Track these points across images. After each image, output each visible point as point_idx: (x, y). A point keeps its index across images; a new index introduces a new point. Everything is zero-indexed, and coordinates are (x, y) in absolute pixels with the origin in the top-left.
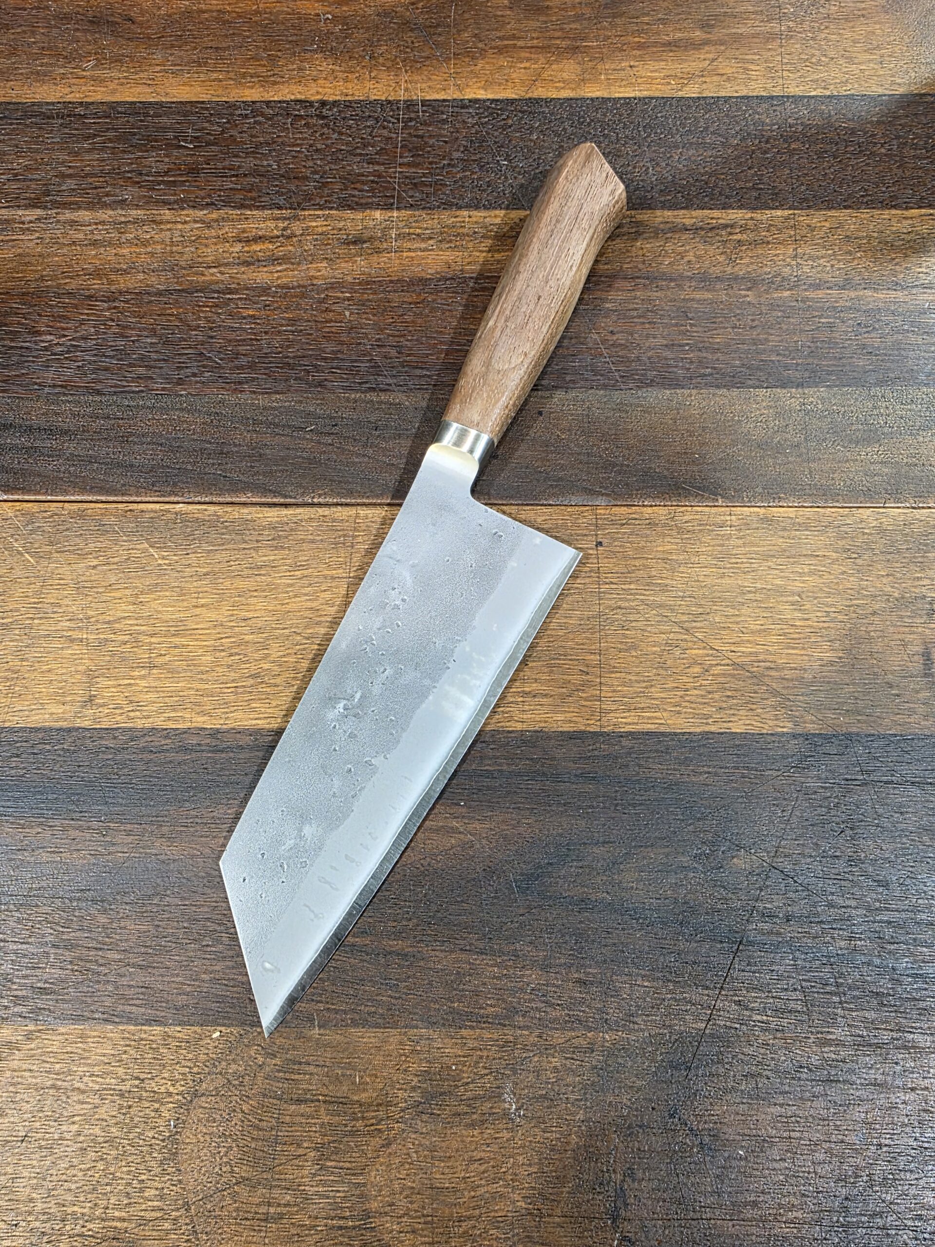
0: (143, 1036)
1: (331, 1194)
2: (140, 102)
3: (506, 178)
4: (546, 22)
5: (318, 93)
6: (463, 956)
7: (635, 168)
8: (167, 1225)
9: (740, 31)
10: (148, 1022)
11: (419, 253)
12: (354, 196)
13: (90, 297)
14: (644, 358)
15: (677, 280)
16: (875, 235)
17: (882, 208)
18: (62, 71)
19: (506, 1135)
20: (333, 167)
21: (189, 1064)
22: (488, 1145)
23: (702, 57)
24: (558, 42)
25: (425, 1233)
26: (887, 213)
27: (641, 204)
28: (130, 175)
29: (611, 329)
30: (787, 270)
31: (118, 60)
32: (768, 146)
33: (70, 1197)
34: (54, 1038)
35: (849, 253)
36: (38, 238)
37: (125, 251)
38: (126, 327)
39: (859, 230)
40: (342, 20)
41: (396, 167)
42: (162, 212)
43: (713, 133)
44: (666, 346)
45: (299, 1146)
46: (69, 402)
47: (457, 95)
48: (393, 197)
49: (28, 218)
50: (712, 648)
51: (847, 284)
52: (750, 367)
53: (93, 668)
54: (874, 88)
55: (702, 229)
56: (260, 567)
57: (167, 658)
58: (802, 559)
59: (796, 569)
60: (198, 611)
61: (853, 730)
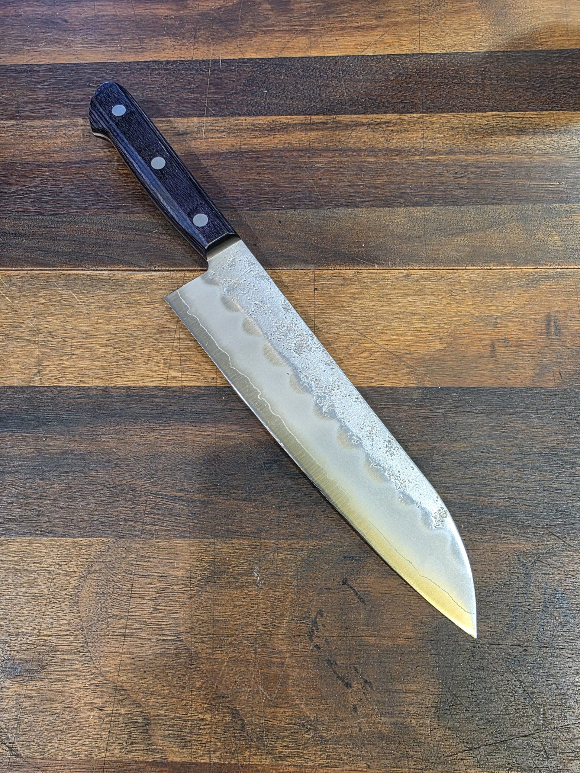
0: (62, 543)
1: (160, 623)
2: (69, 64)
3: (266, 99)
4: (291, 17)
5: (165, 57)
6: (234, 502)
7: (336, 93)
8: (72, 639)
9: (397, 20)
10: (64, 536)
11: (217, 139)
12: (183, 110)
13: (38, 166)
14: (338, 192)
15: (359, 151)
16: (467, 126)
17: (471, 112)
18: (27, 48)
19: (254, 593)
20: (172, 95)
21: (86, 557)
22: (244, 598)
23: (376, 34)
24: (297, 27)
25: (209, 642)
26: (474, 115)
27: (339, 112)
28: (62, 102)
29: (320, 177)
30: (418, 145)
31: (57, 42)
32: (410, 80)
33: (20, 624)
34: (14, 544)
35: (453, 136)
36: (12, 135)
37: (58, 141)
38: (59, 180)
39: (458, 124)
40: (181, 18)
41: (206, 95)
42: (79, 120)
43: (381, 74)
44: (350, 186)
45: (143, 598)
46: (26, 220)
47: (241, 56)
48: (204, 111)
49: (7, 125)
50: (375, 343)
51: (451, 152)
52: (395, 196)
53: (41, 356)
54: (470, 49)
55: (372, 124)
56: (132, 303)
57: (81, 350)
58: (426, 297)
59: (423, 302)
60: (98, 326)
61: (451, 385)
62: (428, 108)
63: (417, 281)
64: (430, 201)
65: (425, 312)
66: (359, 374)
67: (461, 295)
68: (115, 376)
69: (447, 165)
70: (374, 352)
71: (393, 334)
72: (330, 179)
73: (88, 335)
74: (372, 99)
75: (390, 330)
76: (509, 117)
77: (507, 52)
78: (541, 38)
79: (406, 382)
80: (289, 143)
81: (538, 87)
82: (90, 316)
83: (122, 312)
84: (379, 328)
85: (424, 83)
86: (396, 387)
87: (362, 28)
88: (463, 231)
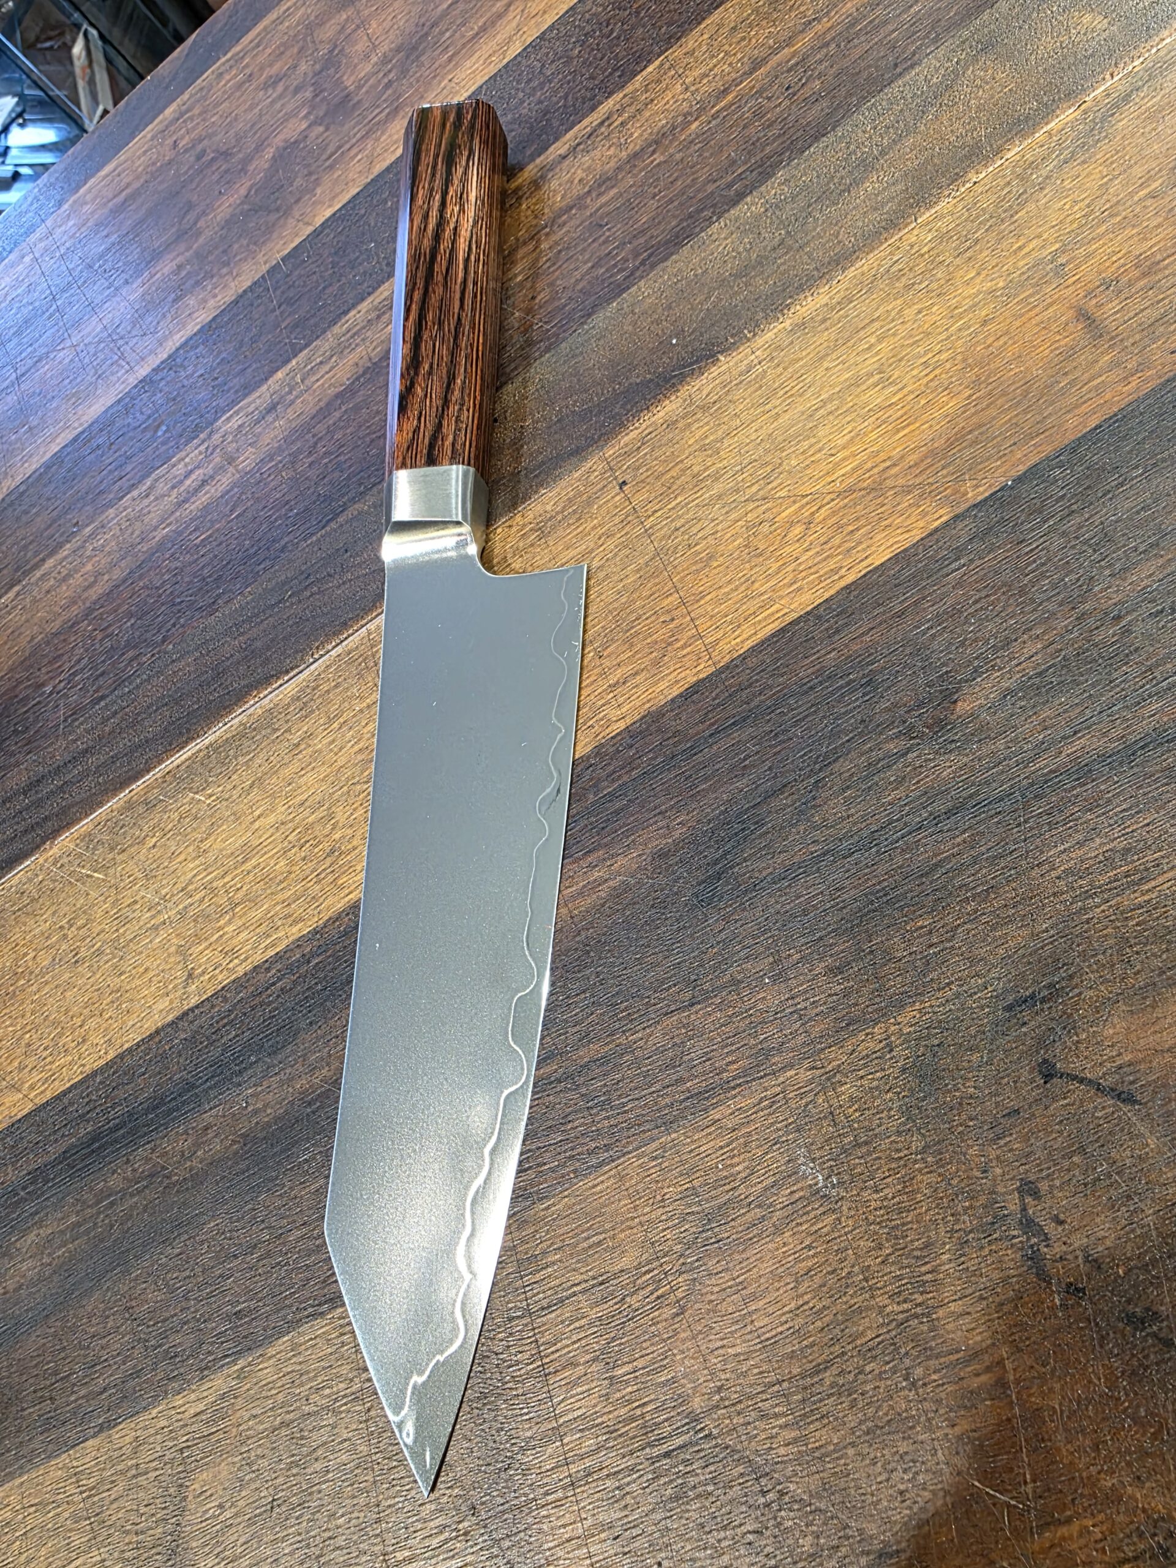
4: (361, 114)
6: (672, 1020)
11: (327, 376)
13: (73, 625)
14: (576, 295)
23: (512, 17)
24: (377, 119)
29: (530, 296)
30: (685, 106)
32: (611, 27)
36: (21, 609)
37: (89, 567)
39: (741, 14)
40: (198, 255)
42: (107, 514)
43: (552, 62)
46: (82, 723)
47: (309, 230)
48: (288, 351)
49: (10, 599)
50: (803, 496)
51: (756, 64)
52: (690, 216)
53: (183, 943)
55: (579, 144)
56: (298, 744)
57: (244, 889)
58: (862, 334)
59: (860, 349)
60: (257, 825)
61: (1034, 460)
62: (670, 38)
63: (824, 321)
64: (765, 172)
65: (876, 366)
66: (803, 579)
67: (939, 276)
68: (322, 900)
69: (760, 92)
70: (813, 514)
71: (833, 451)
72: (551, 284)
73: (247, 852)
74: (558, 109)
75: (820, 450)
79: (921, 524)
82: (237, 817)
83: (286, 772)
84: (794, 462)
86: (905, 550)
87: (484, 29)
88: (866, 166)
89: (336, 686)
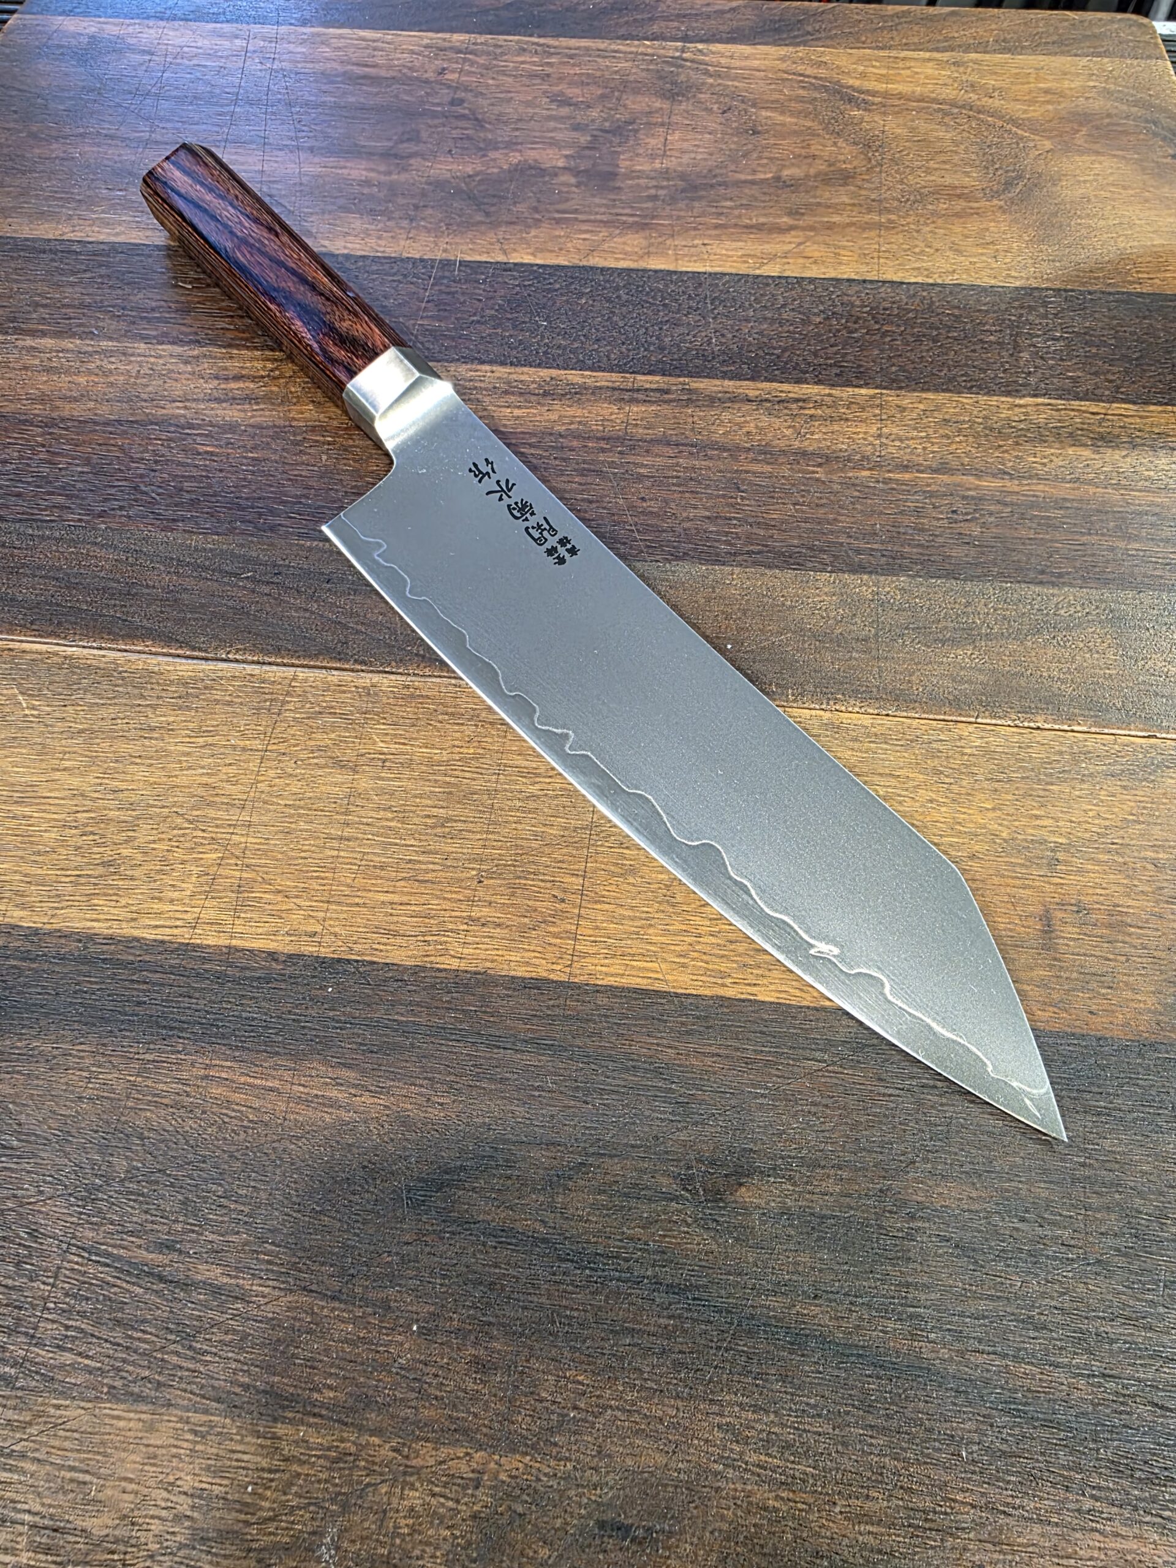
3: (542, 337)
4: (614, 200)
7: (695, 337)
9: (833, 220)
13: (23, 421)
14: (679, 529)
15: (734, 451)
16: (980, 420)
17: (989, 394)
23: (788, 240)
24: (624, 218)
26: (994, 400)
27: (696, 372)
29: (643, 495)
30: (869, 449)
32: (857, 326)
35: (947, 437)
38: (59, 454)
39: (959, 414)
40: (392, 187)
41: (416, 320)
43: (793, 310)
44: (708, 518)
47: (501, 258)
51: (943, 468)
52: (813, 548)
54: (986, 279)
55: (766, 400)
60: (56, 776)
62: (894, 381)
63: (856, 740)
64: (893, 565)
69: (932, 495)
72: (666, 501)
73: (26, 796)
74: (773, 354)
76: (1073, 410)
77: (1066, 290)
78: (1138, 272)
80: (580, 423)
81: (1136, 359)
85: (885, 334)
87: (759, 228)
88: (969, 635)
89: (229, 703)
